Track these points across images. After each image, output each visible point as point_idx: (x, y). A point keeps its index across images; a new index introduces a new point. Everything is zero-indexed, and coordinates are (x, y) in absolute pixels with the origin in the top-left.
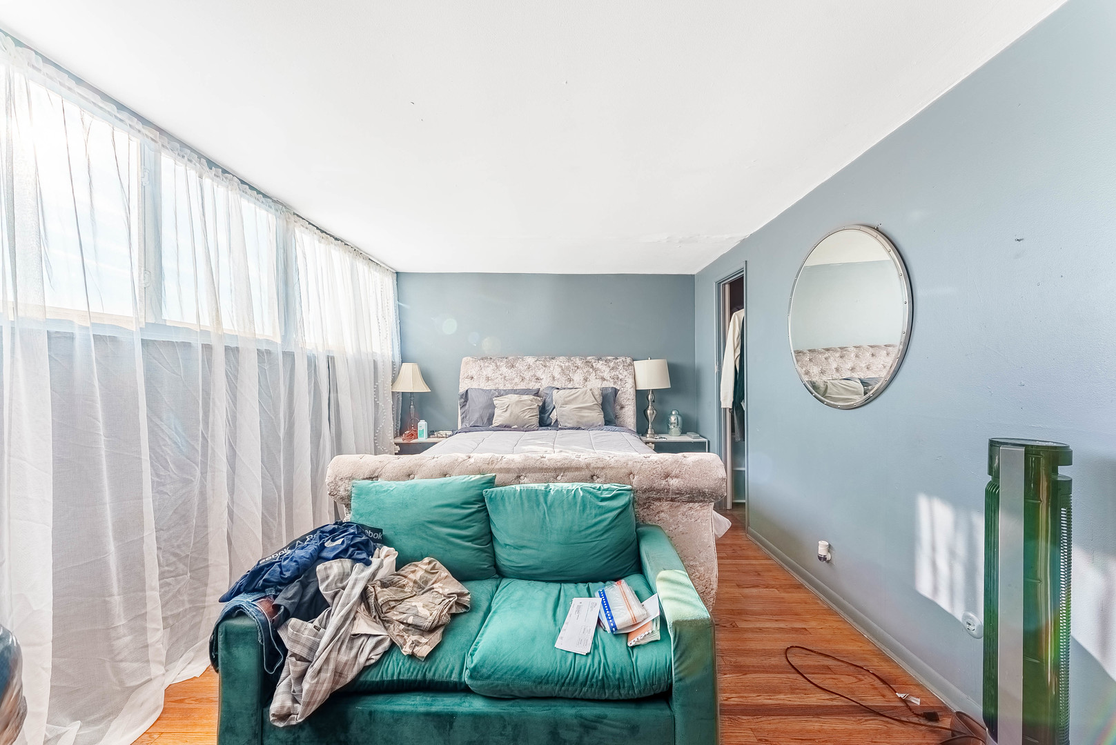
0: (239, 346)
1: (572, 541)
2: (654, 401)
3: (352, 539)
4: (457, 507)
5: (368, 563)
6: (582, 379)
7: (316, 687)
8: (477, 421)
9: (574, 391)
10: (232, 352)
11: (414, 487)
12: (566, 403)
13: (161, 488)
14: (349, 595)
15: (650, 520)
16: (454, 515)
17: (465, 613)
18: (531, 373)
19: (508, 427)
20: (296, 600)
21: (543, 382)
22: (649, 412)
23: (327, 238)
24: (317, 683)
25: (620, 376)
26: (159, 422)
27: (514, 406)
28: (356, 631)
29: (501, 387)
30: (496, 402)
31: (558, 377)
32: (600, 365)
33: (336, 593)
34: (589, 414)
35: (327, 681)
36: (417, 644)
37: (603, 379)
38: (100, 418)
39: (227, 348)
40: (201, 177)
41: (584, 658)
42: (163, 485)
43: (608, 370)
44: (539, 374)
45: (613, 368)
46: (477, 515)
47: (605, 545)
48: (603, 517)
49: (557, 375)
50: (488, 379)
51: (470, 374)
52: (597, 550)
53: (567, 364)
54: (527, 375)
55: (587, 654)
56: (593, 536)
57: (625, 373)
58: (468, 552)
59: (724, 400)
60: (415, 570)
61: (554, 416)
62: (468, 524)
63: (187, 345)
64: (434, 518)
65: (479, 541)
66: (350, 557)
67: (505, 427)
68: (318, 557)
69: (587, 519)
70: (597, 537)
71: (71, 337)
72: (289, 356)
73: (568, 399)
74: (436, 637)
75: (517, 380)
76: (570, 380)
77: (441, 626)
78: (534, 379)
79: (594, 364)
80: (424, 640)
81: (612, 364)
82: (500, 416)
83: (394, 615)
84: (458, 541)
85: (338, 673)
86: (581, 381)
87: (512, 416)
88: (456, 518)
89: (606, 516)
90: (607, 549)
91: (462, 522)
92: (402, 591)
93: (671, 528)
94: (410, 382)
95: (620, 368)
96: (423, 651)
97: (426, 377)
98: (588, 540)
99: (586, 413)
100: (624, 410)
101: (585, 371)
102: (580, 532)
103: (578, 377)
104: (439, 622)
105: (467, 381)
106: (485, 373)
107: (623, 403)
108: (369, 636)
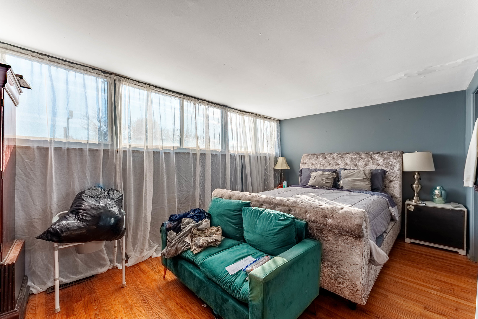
0: (206, 153)
1: (263, 235)
2: (420, 179)
3: (197, 214)
4: (232, 211)
5: (197, 222)
6: (363, 164)
7: (170, 250)
8: (304, 183)
9: (353, 171)
10: (203, 155)
11: (231, 203)
12: (347, 177)
13: (181, 192)
14: (187, 229)
15: (322, 239)
16: (230, 214)
17: (216, 247)
18: (334, 161)
19: (314, 187)
20: (175, 226)
21: (340, 166)
22: (414, 186)
23: (243, 113)
24: (171, 249)
25: (390, 163)
26: (181, 175)
27: (318, 176)
28: (185, 240)
29: (318, 168)
30: (312, 175)
31: (349, 163)
32: (377, 157)
33: (184, 227)
34: (360, 184)
35: (173, 250)
36: (195, 249)
37: (378, 165)
38: (165, 174)
39: (201, 154)
40: (195, 104)
41: (230, 276)
42: (182, 192)
43: (382, 159)
44: (339, 162)
45: (386, 159)
46: (238, 216)
47: (275, 240)
48: (276, 227)
49: (348, 162)
50: (313, 164)
51: (305, 162)
52: (272, 241)
53: (355, 156)
54: (332, 162)
55: (231, 275)
56: (271, 235)
57: (395, 161)
58: (232, 228)
59: (466, 181)
60: (213, 229)
61: (341, 182)
62: (234, 218)
63: (189, 153)
64: (224, 213)
65: (238, 226)
66: (193, 219)
67: (313, 186)
68: (185, 216)
69: (270, 226)
70: (272, 236)
71: (159, 153)
72: (223, 156)
73: (348, 175)
74: (200, 250)
75: (326, 165)
76: (356, 165)
77: (203, 247)
78: (335, 164)
79: (373, 156)
80: (197, 249)
81: (385, 156)
82: (311, 181)
83: (194, 239)
84: (230, 223)
85: (177, 249)
86: (363, 166)
87: (316, 182)
88: (230, 215)
89: (278, 227)
90: (276, 242)
91: (233, 217)
92: (204, 234)
93: (334, 247)
94: (282, 165)
95: (391, 158)
96: (195, 252)
97: (289, 163)
98: (269, 236)
99: (358, 183)
100: (392, 184)
101: (366, 160)
102: (266, 231)
103: (361, 163)
104: (202, 245)
105: (303, 165)
106: (311, 161)
107: (391, 179)
108: (188, 243)
